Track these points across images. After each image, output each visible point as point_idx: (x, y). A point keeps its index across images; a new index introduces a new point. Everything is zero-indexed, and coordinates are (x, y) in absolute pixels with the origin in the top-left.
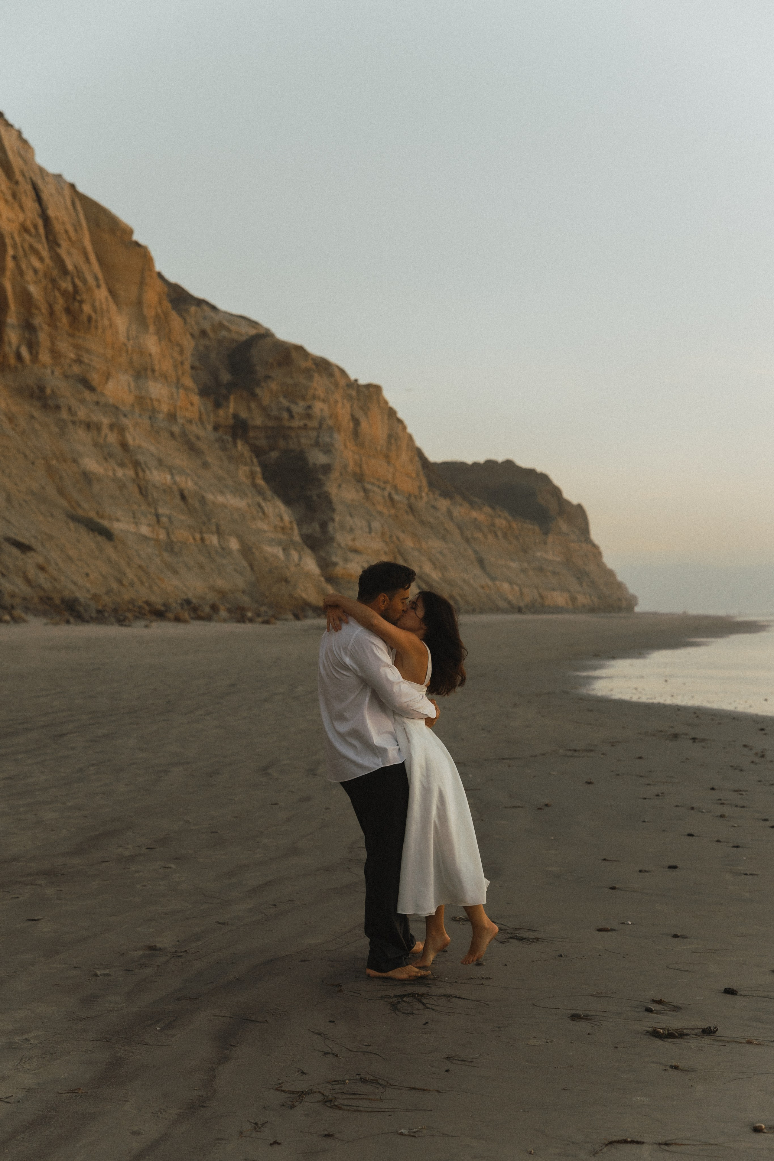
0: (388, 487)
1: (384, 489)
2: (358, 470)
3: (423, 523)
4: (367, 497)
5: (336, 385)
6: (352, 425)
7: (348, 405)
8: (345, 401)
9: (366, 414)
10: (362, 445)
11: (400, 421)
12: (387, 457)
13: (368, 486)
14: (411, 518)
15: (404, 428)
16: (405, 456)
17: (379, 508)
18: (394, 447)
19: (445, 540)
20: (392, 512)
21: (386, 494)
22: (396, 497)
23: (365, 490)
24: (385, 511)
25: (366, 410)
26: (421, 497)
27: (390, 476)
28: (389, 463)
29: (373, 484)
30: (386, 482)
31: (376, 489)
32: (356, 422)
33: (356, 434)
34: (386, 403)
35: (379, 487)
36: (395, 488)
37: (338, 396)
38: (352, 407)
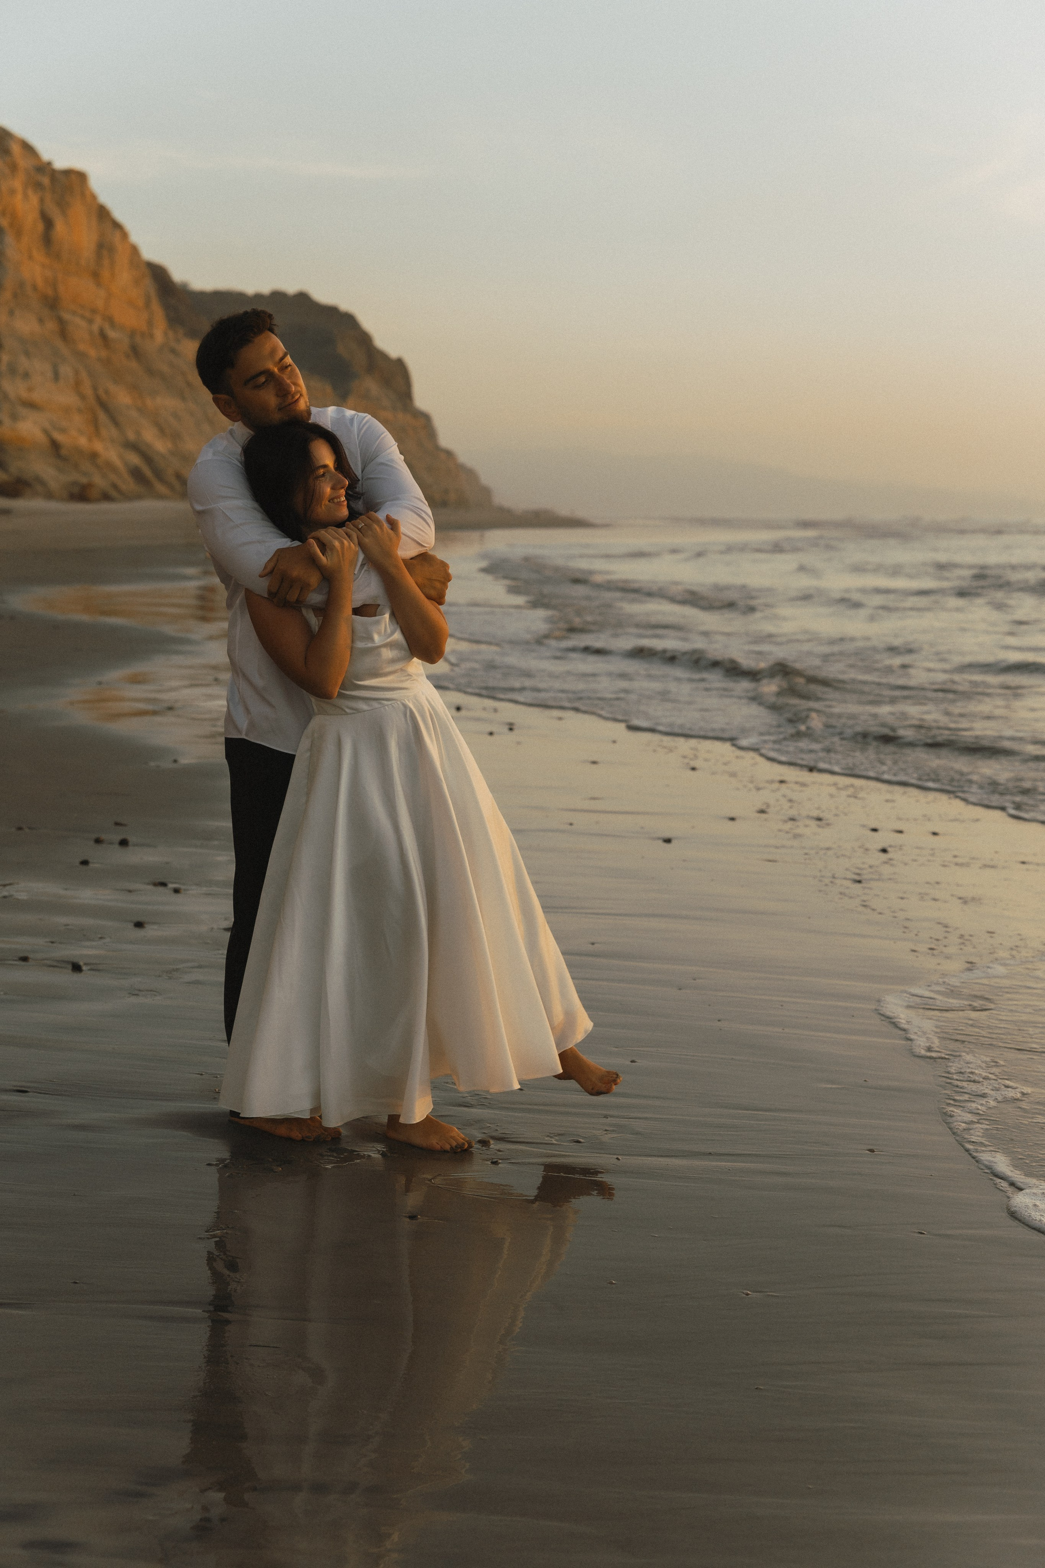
0: (98, 321)
1: (90, 321)
2: (50, 292)
3: (151, 372)
4: (63, 332)
5: (14, 168)
6: (40, 227)
7: (34, 199)
8: (30, 192)
9: (64, 213)
10: (58, 256)
11: (117, 226)
12: (96, 276)
13: (66, 316)
14: (134, 364)
15: (125, 235)
16: (124, 277)
17: (82, 347)
18: (106, 262)
19: (183, 399)
20: (104, 353)
21: (95, 328)
22: (112, 334)
23: (61, 322)
24: (92, 353)
25: (63, 205)
26: (152, 336)
27: (100, 304)
28: (98, 284)
29: (74, 313)
30: (94, 311)
31: (78, 321)
32: (49, 223)
33: (47, 239)
34: (94, 197)
35: (83, 317)
36: (110, 320)
37: (17, 184)
38: (42, 200)
